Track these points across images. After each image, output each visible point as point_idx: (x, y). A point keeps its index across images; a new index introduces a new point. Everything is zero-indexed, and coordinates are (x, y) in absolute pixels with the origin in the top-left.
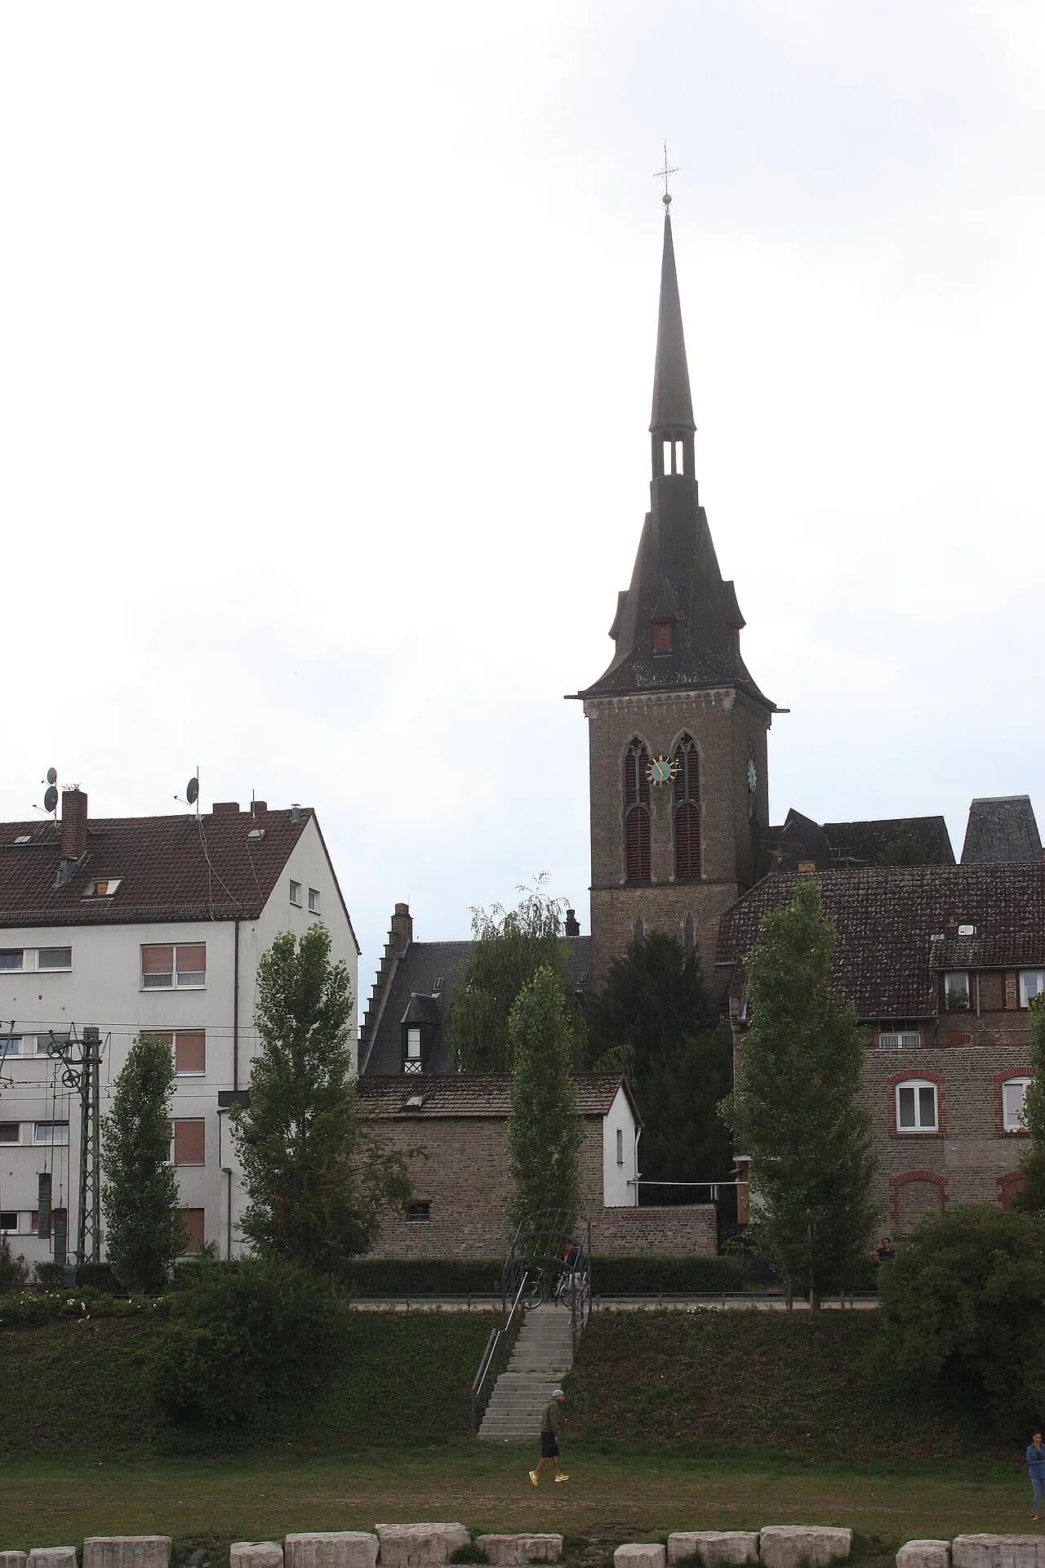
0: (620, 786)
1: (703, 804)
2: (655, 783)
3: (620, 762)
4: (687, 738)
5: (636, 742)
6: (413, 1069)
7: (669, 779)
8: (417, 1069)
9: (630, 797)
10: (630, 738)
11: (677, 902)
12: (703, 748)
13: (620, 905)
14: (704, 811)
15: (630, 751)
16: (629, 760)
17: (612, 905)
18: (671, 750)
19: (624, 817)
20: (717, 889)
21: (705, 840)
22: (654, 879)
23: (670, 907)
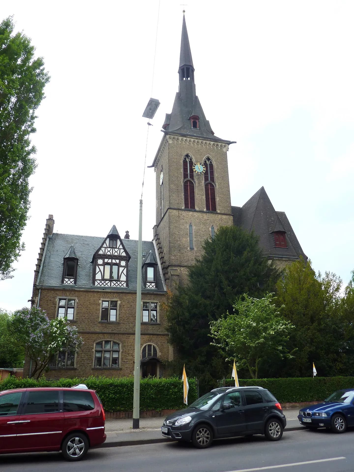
0: (182, 170)
1: (217, 184)
2: (197, 172)
3: (182, 162)
4: (208, 159)
5: (187, 156)
6: (69, 282)
7: (203, 172)
8: (71, 282)
9: (185, 176)
10: (185, 153)
11: (208, 220)
12: (216, 164)
13: (183, 217)
14: (217, 186)
15: (185, 159)
16: (185, 162)
17: (179, 217)
18: (203, 162)
19: (183, 182)
20: (224, 217)
21: (218, 197)
22: (197, 208)
23: (205, 221)
